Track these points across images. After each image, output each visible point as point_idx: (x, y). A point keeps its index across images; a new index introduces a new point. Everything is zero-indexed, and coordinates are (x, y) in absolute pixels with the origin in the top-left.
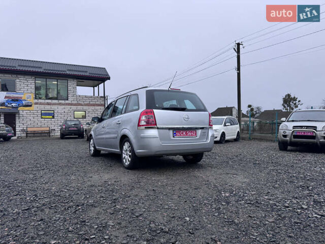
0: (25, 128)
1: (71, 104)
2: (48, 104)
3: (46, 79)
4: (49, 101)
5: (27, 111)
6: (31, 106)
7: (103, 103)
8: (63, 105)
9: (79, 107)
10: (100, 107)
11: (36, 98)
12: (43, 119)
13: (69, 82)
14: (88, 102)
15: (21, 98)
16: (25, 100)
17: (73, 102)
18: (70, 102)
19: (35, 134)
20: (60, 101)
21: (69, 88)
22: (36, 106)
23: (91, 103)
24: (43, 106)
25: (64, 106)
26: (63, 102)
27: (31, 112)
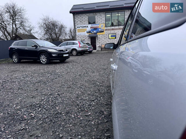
0: (101, 45)
2: (113, 29)
3: (111, 12)
4: (113, 27)
5: (101, 35)
6: (103, 32)
8: (121, 29)
11: (106, 26)
12: (110, 40)
13: (125, 12)
15: (98, 27)
16: (100, 28)
21: (125, 17)
22: (106, 31)
24: (110, 31)
26: (121, 27)
27: (104, 35)
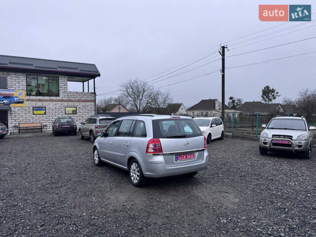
0: (17, 125)
1: (63, 101)
3: (37, 75)
4: (41, 98)
5: (18, 108)
6: (22, 102)
8: (55, 101)
9: (70, 104)
10: (90, 103)
12: (35, 116)
13: (60, 79)
14: (79, 99)
15: (13, 94)
16: (17, 97)
17: (64, 98)
18: (61, 99)
19: (27, 130)
20: (52, 98)
21: (60, 84)
22: (28, 102)
23: (82, 99)
24: (34, 102)
25: (55, 103)
26: (54, 98)
27: (23, 108)
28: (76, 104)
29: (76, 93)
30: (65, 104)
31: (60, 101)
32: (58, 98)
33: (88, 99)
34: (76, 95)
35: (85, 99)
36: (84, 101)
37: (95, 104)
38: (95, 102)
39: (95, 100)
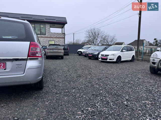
1: (47, 37)
3: (35, 24)
7: (64, 37)
9: (51, 39)
10: (62, 39)
13: (46, 25)
14: (56, 36)
17: (48, 36)
18: (47, 36)
20: (42, 36)
21: (46, 28)
23: (57, 37)
25: (43, 38)
26: (43, 36)
28: (54, 39)
29: (55, 33)
30: (49, 39)
31: (46, 37)
32: (45, 36)
33: (60, 37)
34: (54, 34)
35: (59, 37)
36: (59, 38)
37: (65, 40)
38: (64, 38)
39: (65, 37)
